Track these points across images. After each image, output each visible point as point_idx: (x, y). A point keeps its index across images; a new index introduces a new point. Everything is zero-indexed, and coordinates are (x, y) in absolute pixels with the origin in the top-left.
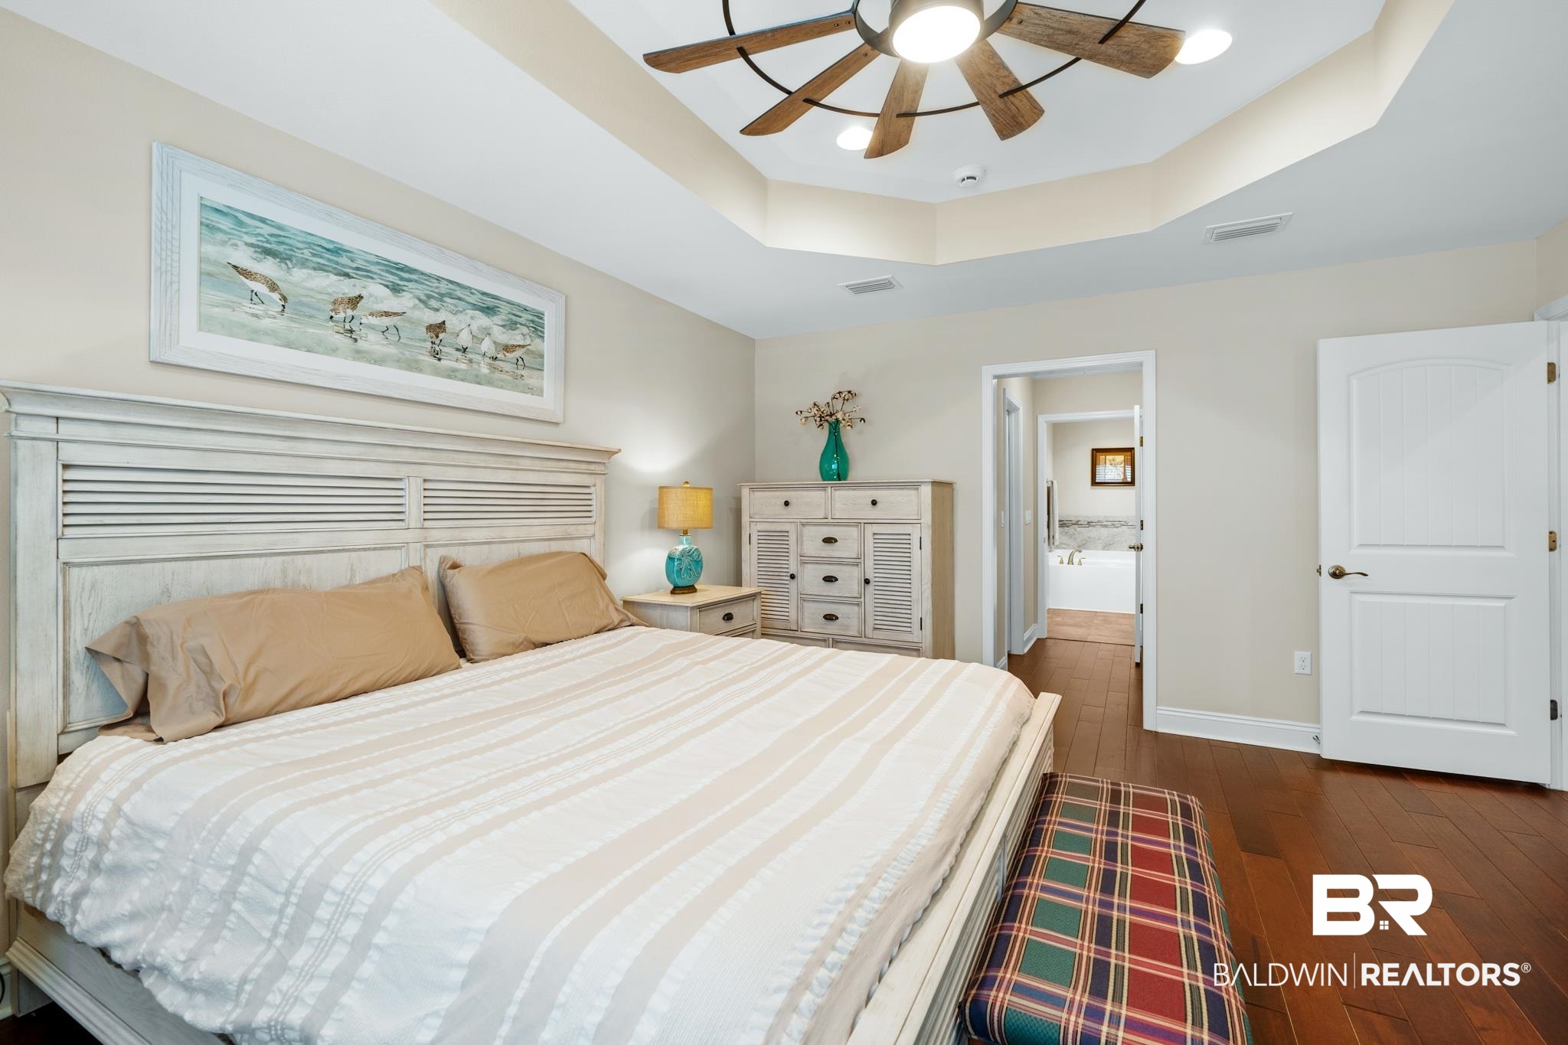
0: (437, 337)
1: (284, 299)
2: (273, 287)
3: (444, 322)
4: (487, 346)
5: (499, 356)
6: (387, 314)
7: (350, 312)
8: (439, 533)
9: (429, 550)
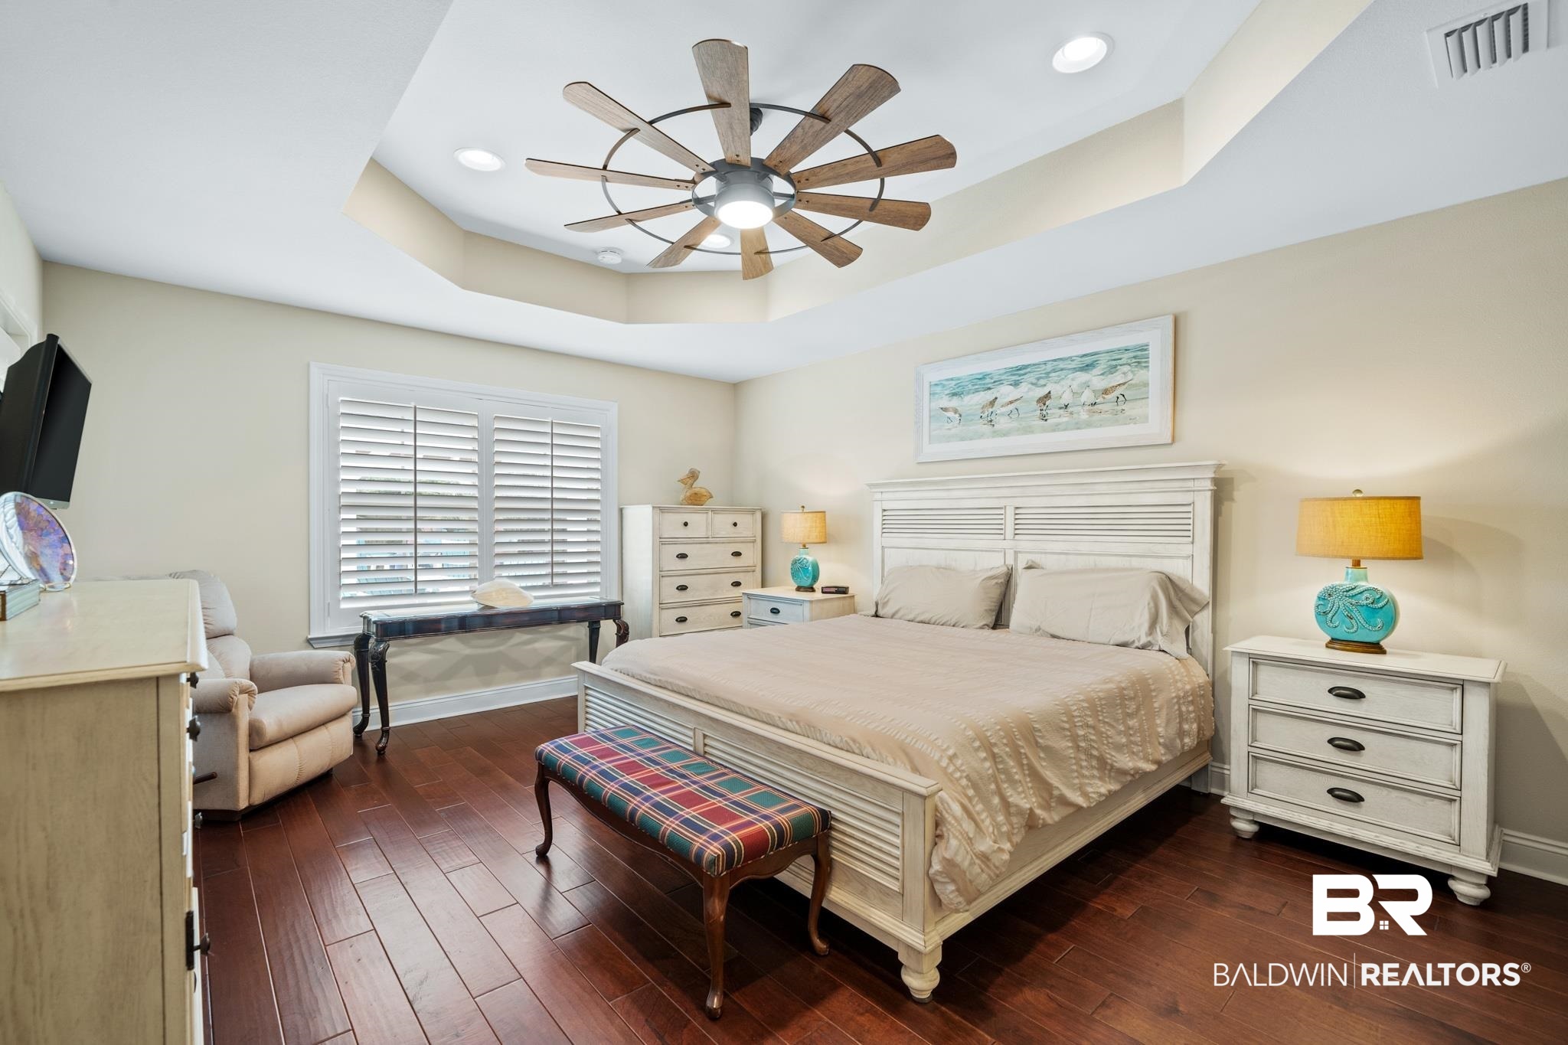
0: (1044, 404)
1: (960, 416)
2: (956, 411)
3: (1050, 392)
4: (1087, 396)
5: (1097, 401)
6: (1011, 402)
7: (991, 410)
8: (1025, 543)
9: (1019, 555)
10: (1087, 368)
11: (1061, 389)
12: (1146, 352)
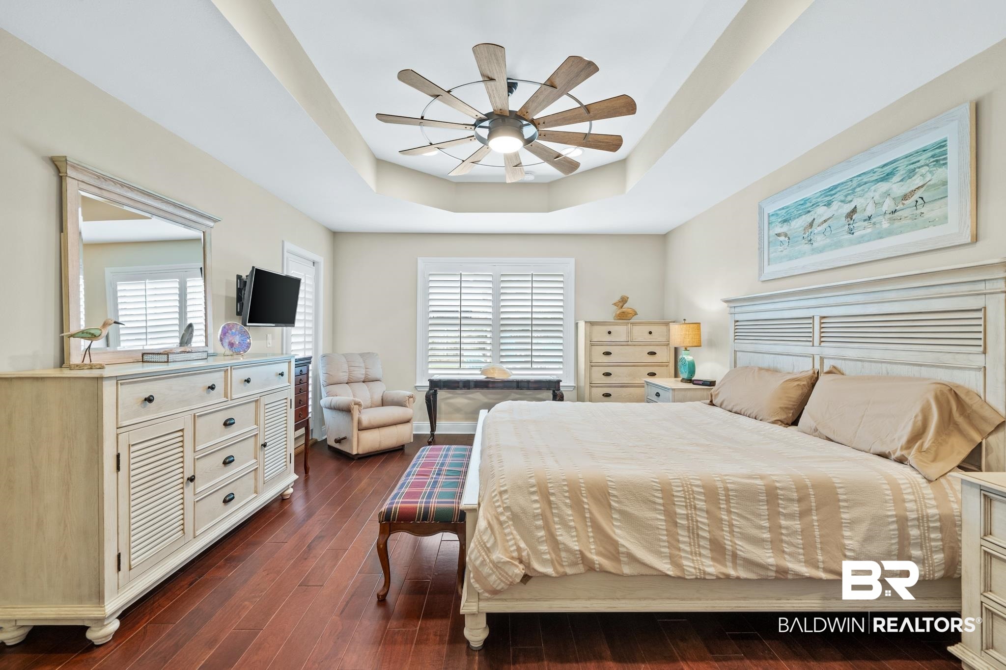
0: (851, 219)
1: (789, 238)
2: (786, 235)
3: (855, 207)
4: (888, 205)
5: (897, 208)
6: (825, 221)
7: (810, 231)
8: (829, 350)
9: (825, 361)
10: (886, 178)
11: (864, 202)
12: (944, 149)
